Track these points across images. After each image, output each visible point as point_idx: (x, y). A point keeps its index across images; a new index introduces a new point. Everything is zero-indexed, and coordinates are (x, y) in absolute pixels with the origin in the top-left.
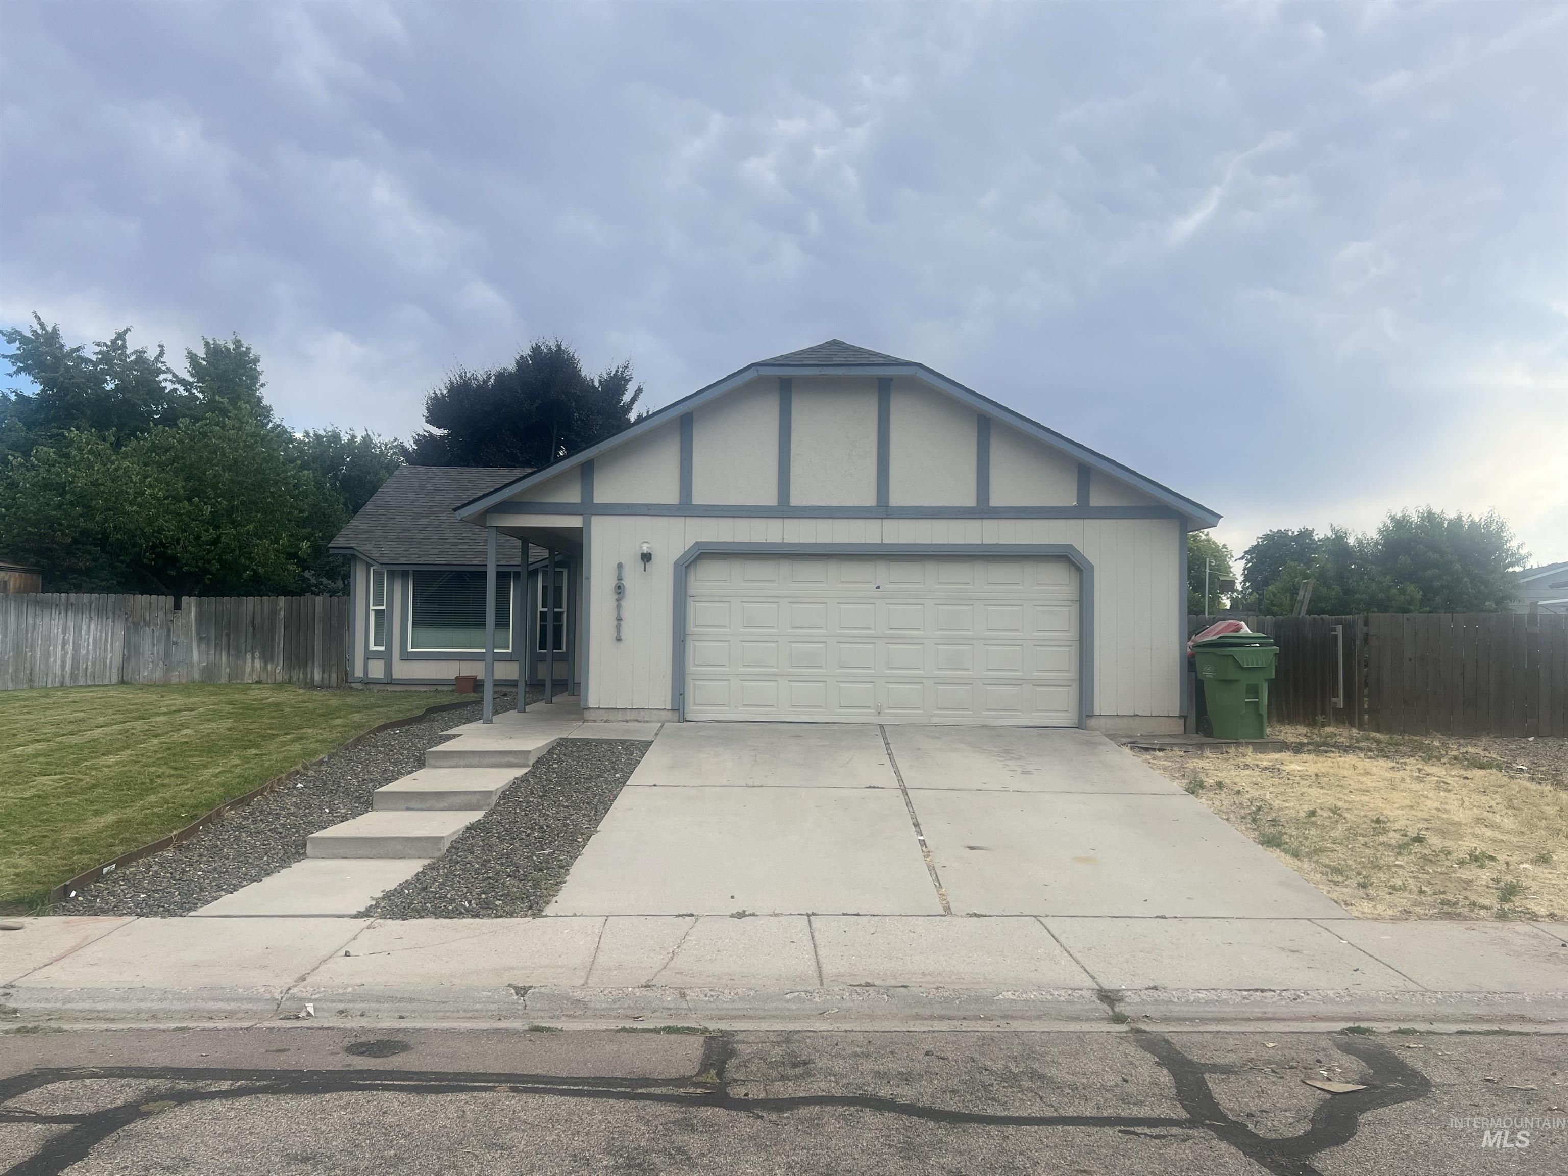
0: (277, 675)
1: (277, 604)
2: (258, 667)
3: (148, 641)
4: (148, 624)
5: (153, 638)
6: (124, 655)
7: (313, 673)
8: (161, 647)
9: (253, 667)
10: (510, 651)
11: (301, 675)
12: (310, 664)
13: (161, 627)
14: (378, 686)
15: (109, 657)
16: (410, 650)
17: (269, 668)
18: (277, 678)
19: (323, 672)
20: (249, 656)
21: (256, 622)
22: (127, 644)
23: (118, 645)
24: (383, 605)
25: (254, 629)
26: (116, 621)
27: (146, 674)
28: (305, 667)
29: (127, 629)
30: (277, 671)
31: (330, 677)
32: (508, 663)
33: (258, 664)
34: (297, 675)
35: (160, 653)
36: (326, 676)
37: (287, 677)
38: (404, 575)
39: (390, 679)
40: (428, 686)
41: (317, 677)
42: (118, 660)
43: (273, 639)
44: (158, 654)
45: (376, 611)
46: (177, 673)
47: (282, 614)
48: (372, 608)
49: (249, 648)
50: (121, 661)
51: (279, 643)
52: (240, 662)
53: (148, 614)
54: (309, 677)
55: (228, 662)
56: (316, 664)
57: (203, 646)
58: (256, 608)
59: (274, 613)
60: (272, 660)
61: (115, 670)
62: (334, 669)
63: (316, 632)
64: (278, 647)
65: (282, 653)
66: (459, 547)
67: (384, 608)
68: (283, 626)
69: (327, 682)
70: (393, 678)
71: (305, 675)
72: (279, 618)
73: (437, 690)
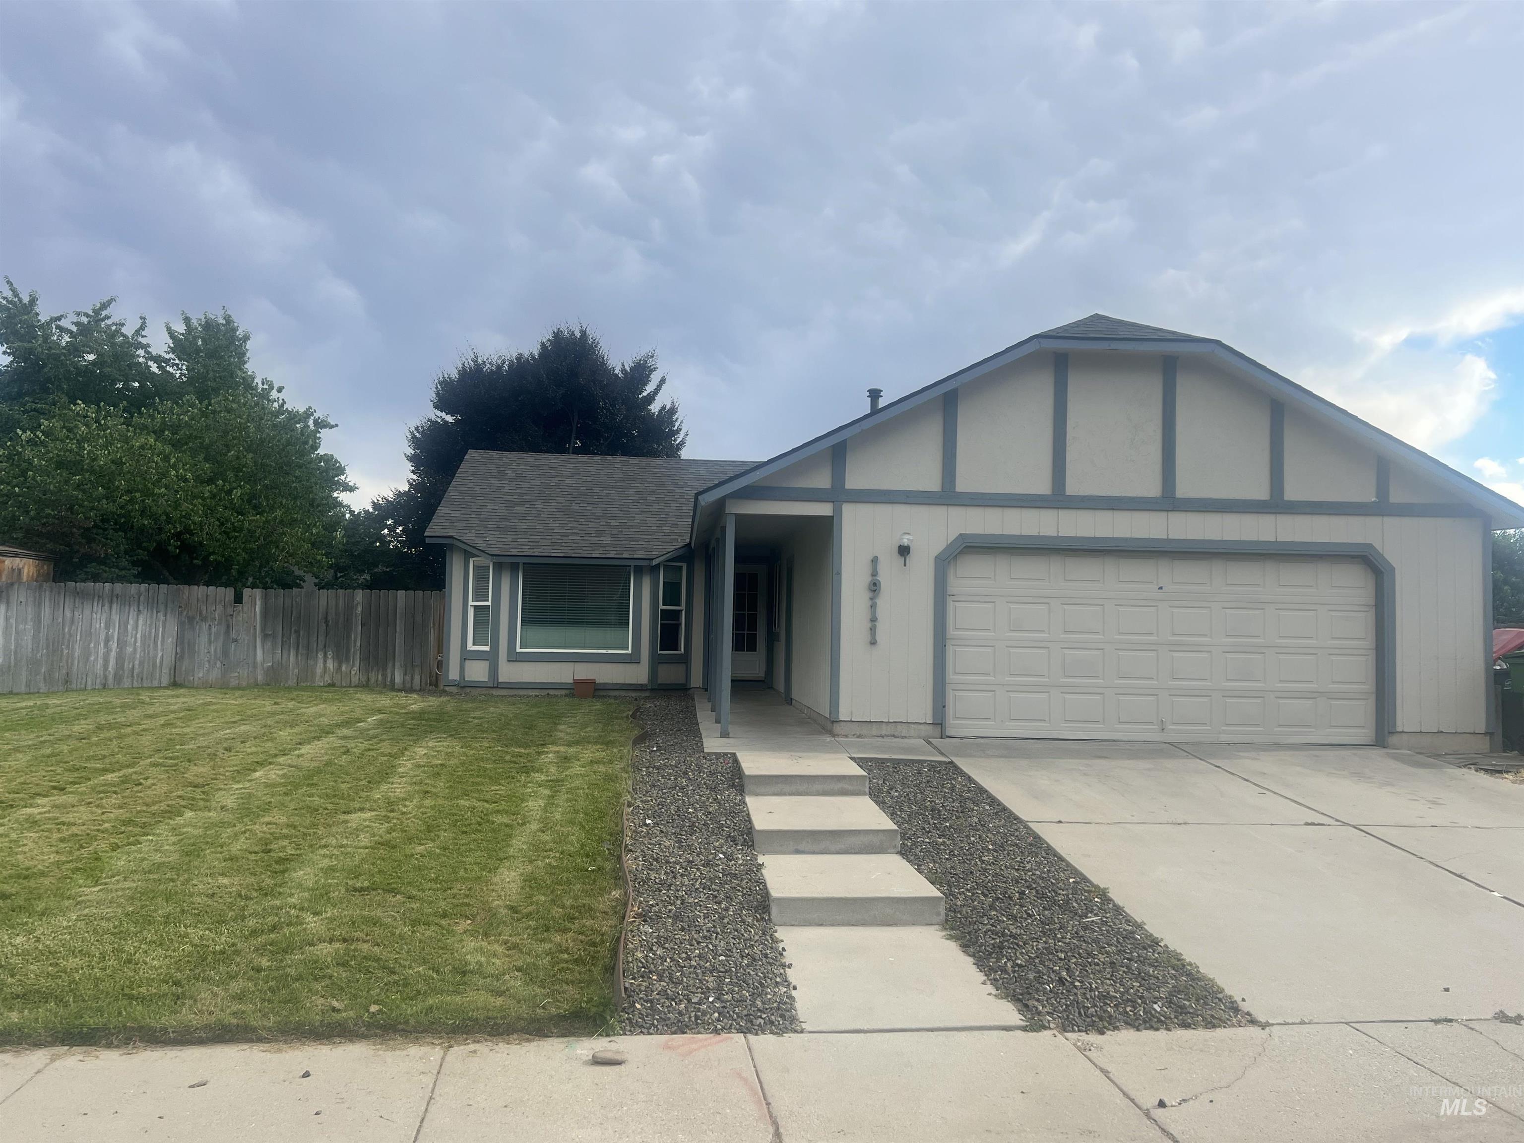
0: (352, 675)
1: (354, 599)
2: (331, 667)
3: (204, 639)
4: (204, 619)
5: (210, 634)
6: (176, 653)
7: (393, 674)
8: (220, 644)
9: (325, 667)
10: (629, 651)
11: (380, 677)
12: (390, 665)
13: (219, 624)
14: (479, 689)
15: (160, 655)
16: (518, 650)
17: (344, 668)
18: (353, 680)
19: (405, 674)
20: (320, 656)
21: (329, 618)
22: (180, 640)
23: (170, 642)
24: (488, 601)
25: (327, 626)
26: (168, 615)
27: (201, 675)
28: (385, 669)
29: (181, 625)
30: (353, 673)
31: (412, 680)
32: (626, 665)
33: (330, 664)
34: (375, 676)
35: (218, 650)
36: (408, 678)
37: (363, 679)
38: (514, 568)
39: (496, 683)
40: (538, 690)
41: (398, 679)
42: (169, 660)
43: (349, 637)
44: (215, 651)
45: (475, 607)
46: (236, 674)
47: (359, 609)
48: (471, 603)
49: (321, 646)
50: (173, 659)
51: (355, 641)
52: (311, 662)
53: (205, 608)
54: (389, 680)
55: (297, 663)
56: (397, 664)
57: (269, 644)
58: (329, 601)
59: (350, 608)
60: (347, 660)
61: (165, 670)
62: (417, 671)
63: (398, 629)
64: (355, 646)
65: (359, 652)
66: (570, 538)
67: (489, 603)
68: (360, 622)
69: (408, 685)
70: (500, 681)
71: (384, 676)
72: (356, 613)
73: (548, 694)
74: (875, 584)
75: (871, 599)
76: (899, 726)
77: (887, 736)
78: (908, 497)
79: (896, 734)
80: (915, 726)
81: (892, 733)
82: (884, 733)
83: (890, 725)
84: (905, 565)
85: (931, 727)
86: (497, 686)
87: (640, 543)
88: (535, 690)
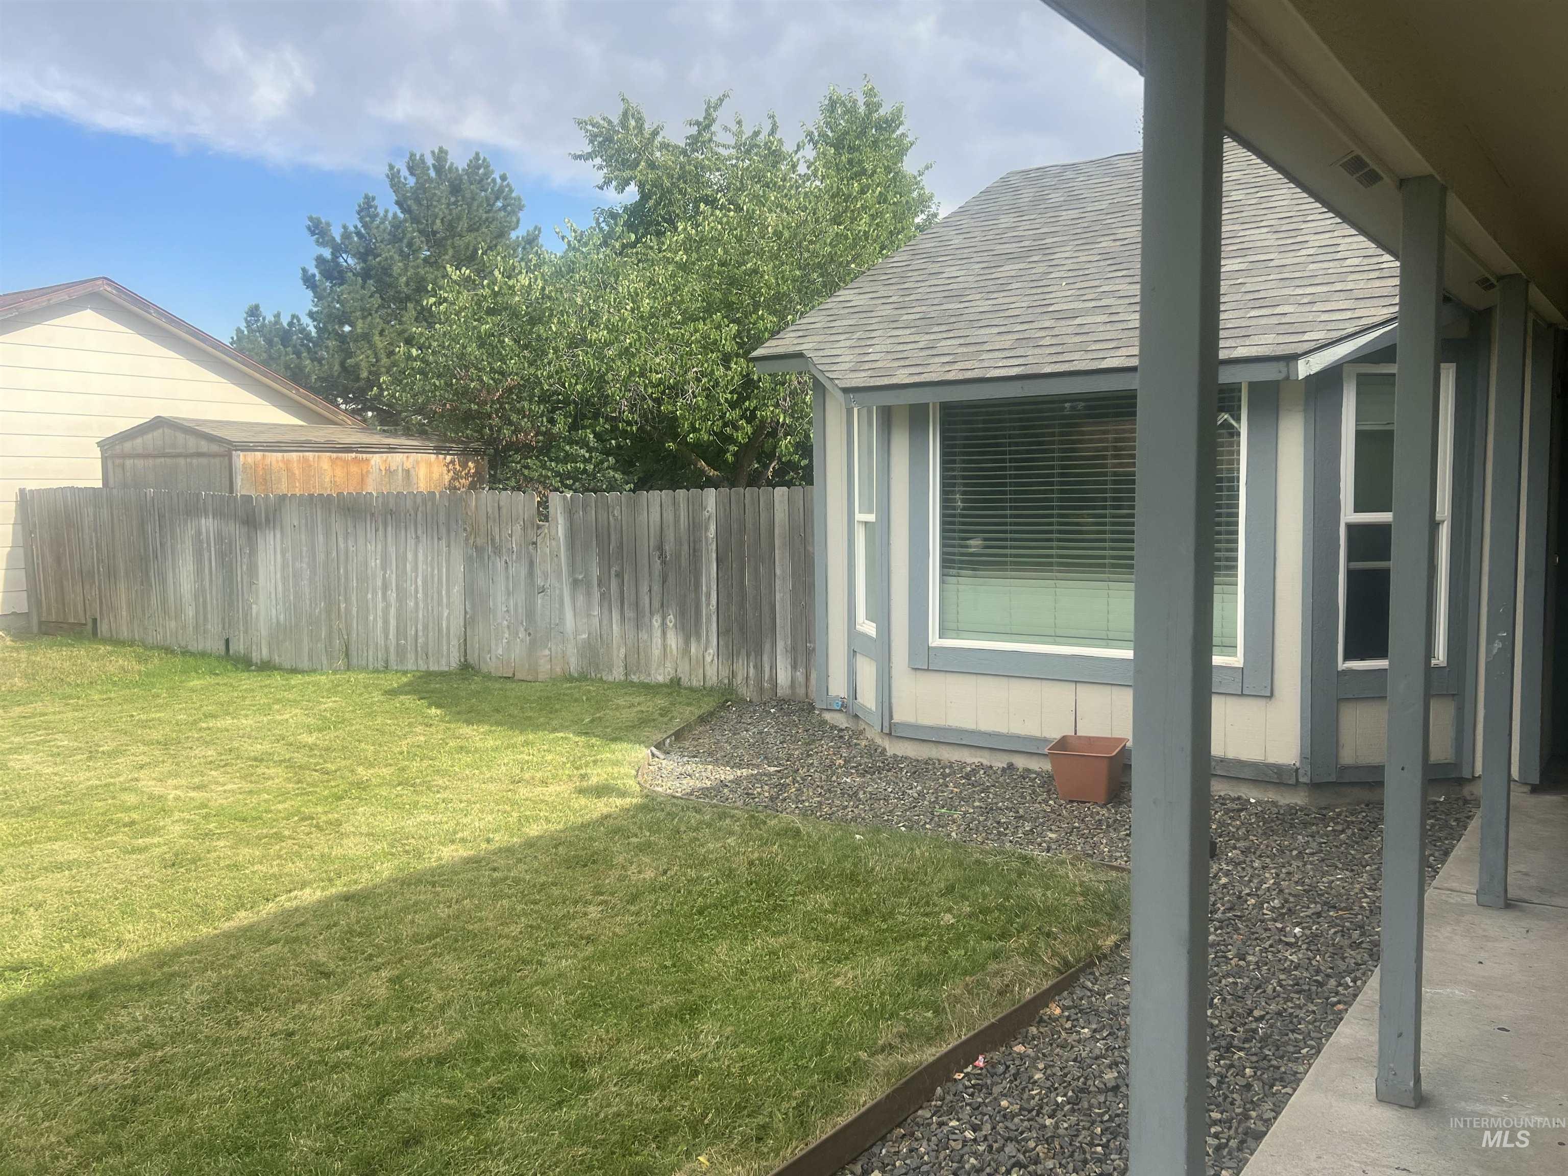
0: (708, 667)
1: (703, 507)
2: (674, 646)
3: (501, 584)
4: (497, 551)
5: (507, 578)
6: (466, 613)
7: (774, 667)
8: (520, 597)
9: (665, 646)
10: (1239, 659)
11: (752, 671)
12: (767, 647)
13: (519, 558)
14: (872, 730)
15: (446, 614)
16: (935, 641)
17: (693, 650)
18: (709, 674)
19: (794, 667)
20: (656, 622)
21: (667, 548)
22: (470, 591)
23: (457, 589)
24: (873, 512)
25: (664, 563)
26: (452, 543)
27: (500, 651)
28: (759, 653)
29: (468, 560)
30: (708, 659)
31: (807, 679)
33: (674, 641)
34: (744, 670)
35: (520, 610)
36: (800, 675)
37: (725, 673)
38: (922, 418)
39: (886, 723)
40: (986, 753)
41: (783, 676)
42: (457, 623)
43: (698, 585)
44: (516, 610)
45: (866, 526)
46: (547, 652)
47: (713, 528)
48: (859, 517)
49: (656, 604)
50: (462, 624)
51: (708, 595)
52: (644, 635)
53: (497, 530)
54: (767, 677)
55: (624, 637)
56: (780, 646)
57: (581, 599)
58: (665, 515)
59: (696, 527)
60: (698, 633)
61: (454, 642)
64: (708, 604)
65: (714, 618)
66: (1077, 321)
67: (874, 518)
68: (714, 555)
69: (801, 691)
70: (897, 718)
71: (759, 668)
72: (706, 537)
73: (1011, 766)
86: (892, 731)
88: (979, 753)
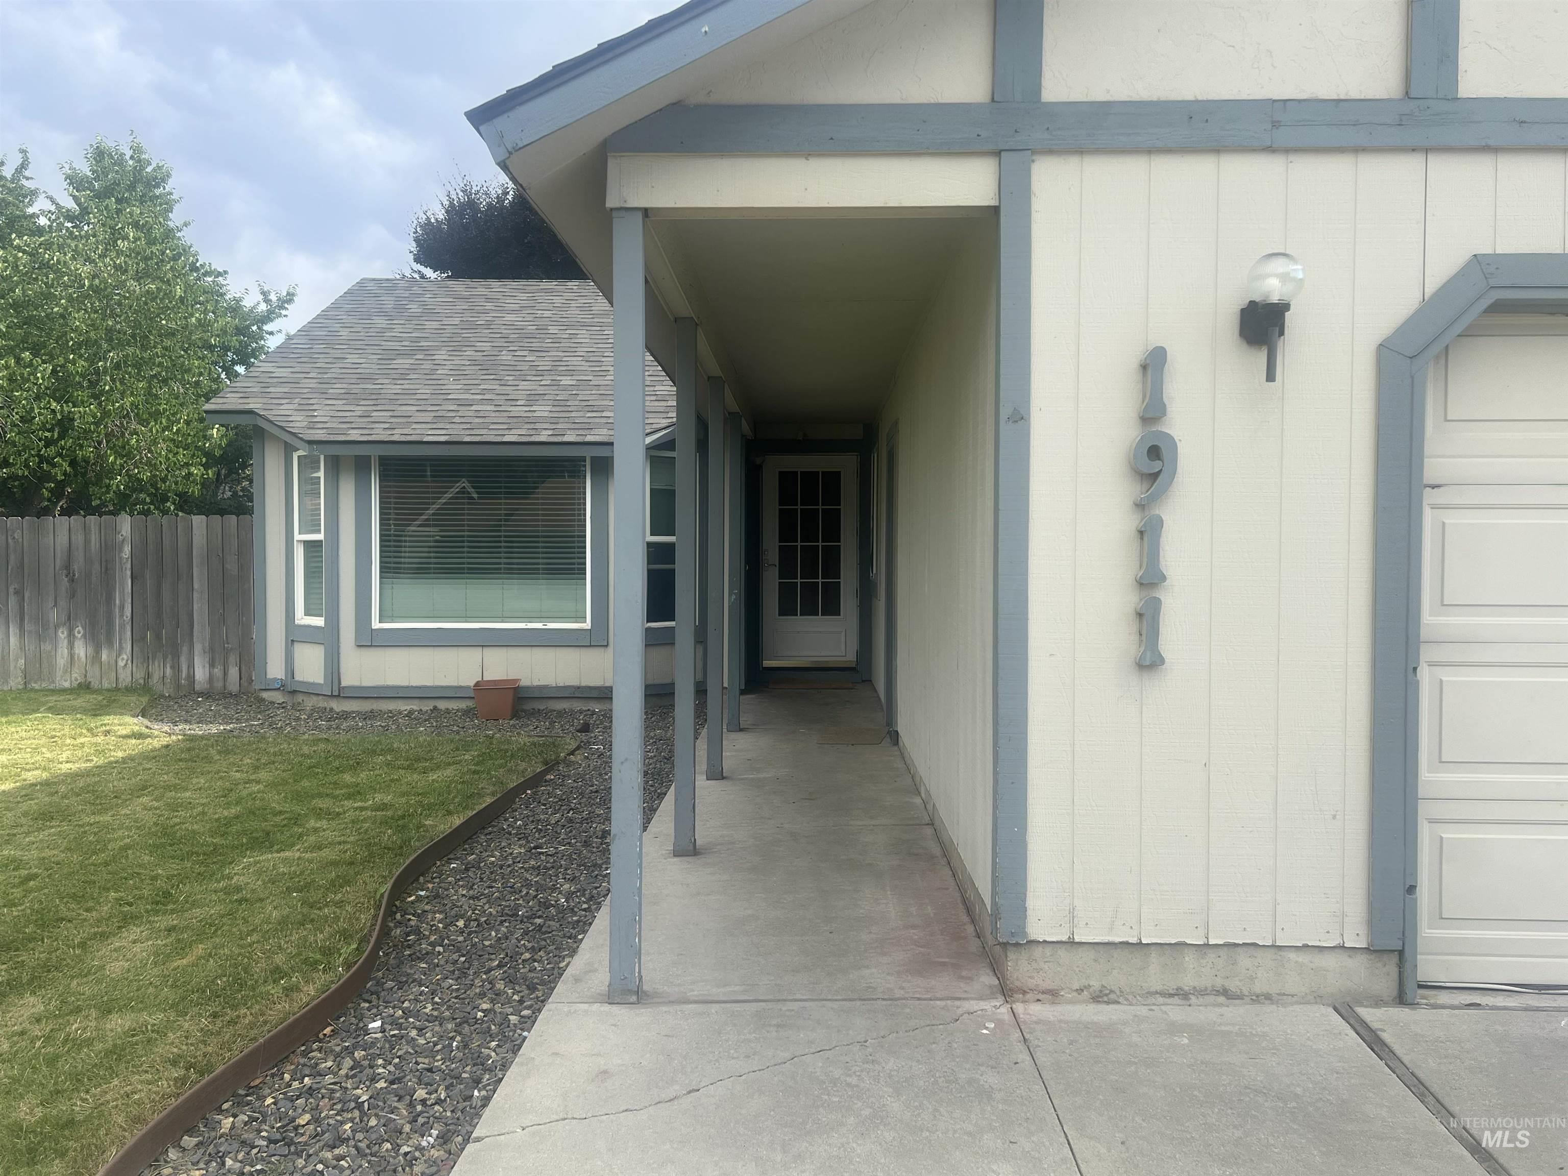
0: (120, 671)
1: (116, 531)
2: (83, 654)
7: (191, 666)
9: (71, 654)
10: (587, 625)
11: (168, 671)
12: (185, 649)
14: (315, 698)
16: (376, 625)
17: (104, 657)
18: (122, 676)
19: (212, 665)
20: (63, 635)
21: (75, 567)
24: (319, 531)
25: (72, 580)
28: (176, 656)
30: (121, 663)
31: (225, 674)
32: (583, 650)
33: (81, 649)
34: (161, 671)
36: (218, 671)
37: (139, 675)
38: (361, 466)
39: (336, 688)
40: (416, 702)
41: (201, 673)
43: (110, 599)
45: (307, 544)
47: (127, 550)
48: (297, 537)
49: (62, 618)
51: (122, 607)
52: (47, 646)
54: (184, 675)
55: (23, 646)
56: (198, 648)
58: (74, 539)
59: (109, 548)
60: (110, 642)
62: (233, 659)
63: (196, 586)
64: (122, 616)
65: (129, 628)
66: (473, 408)
67: (320, 537)
68: (129, 573)
69: (219, 685)
70: (343, 684)
71: (176, 668)
72: (121, 558)
73: (435, 708)
74: (1154, 452)
75: (1140, 506)
76: (1244, 961)
77: (1201, 992)
78: (1276, 125)
79: (1233, 985)
80: (1303, 958)
81: (1219, 982)
82: (1188, 981)
83: (1211, 955)
84: (1271, 376)
85: (1362, 958)
86: (340, 693)
87: (604, 414)
88: (410, 701)
